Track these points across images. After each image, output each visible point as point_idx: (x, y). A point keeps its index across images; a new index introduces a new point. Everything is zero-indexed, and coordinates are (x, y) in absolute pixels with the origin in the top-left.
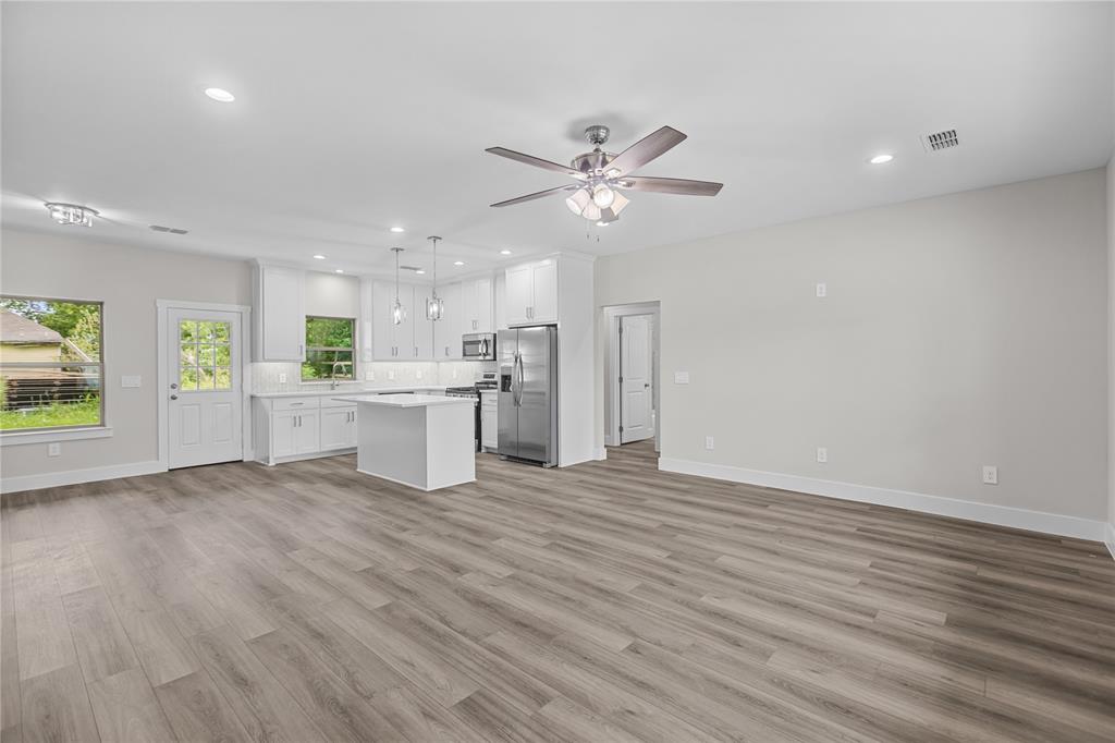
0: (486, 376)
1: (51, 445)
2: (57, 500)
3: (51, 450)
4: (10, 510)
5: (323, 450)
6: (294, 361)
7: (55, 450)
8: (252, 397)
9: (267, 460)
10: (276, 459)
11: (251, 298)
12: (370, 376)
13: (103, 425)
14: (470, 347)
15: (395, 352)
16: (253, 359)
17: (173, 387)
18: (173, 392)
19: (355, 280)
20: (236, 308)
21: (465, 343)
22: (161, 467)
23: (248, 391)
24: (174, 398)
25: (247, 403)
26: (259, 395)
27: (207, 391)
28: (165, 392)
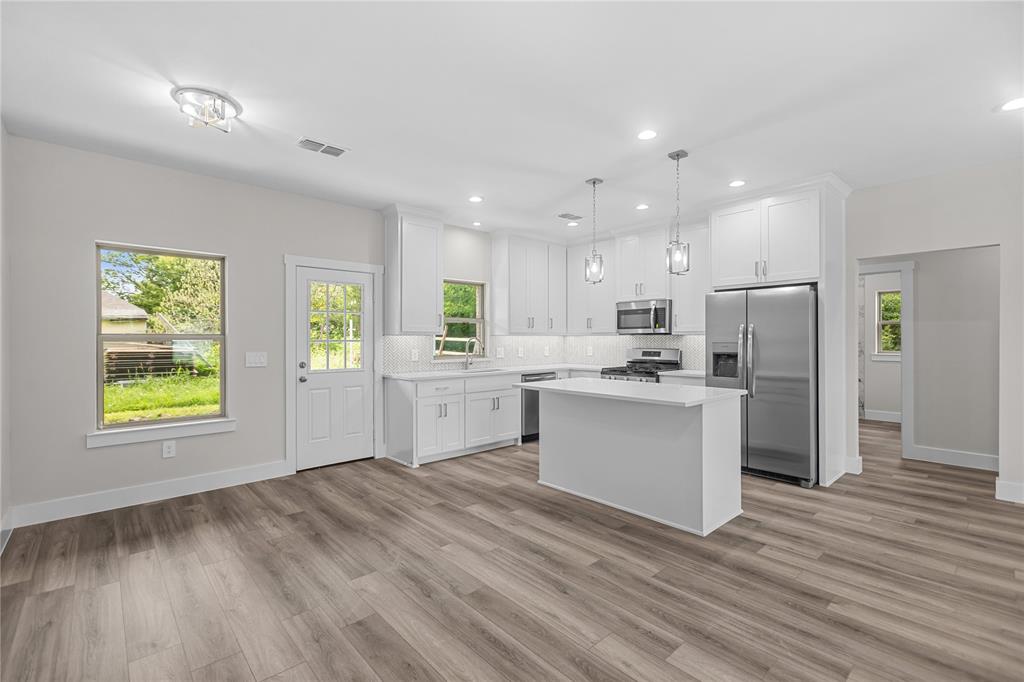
0: (645, 354)
1: (166, 444)
2: (178, 529)
3: (165, 449)
5: (468, 446)
6: (426, 334)
7: (170, 449)
8: (384, 378)
9: (409, 454)
10: (420, 459)
11: (385, 250)
12: (501, 353)
13: (223, 414)
14: (625, 318)
15: (531, 323)
16: (386, 332)
17: (302, 366)
18: (302, 373)
19: (487, 236)
20: (368, 268)
21: (620, 313)
22: (286, 470)
23: (380, 372)
24: (303, 380)
25: (379, 387)
26: (395, 376)
27: (337, 371)
28: (293, 373)
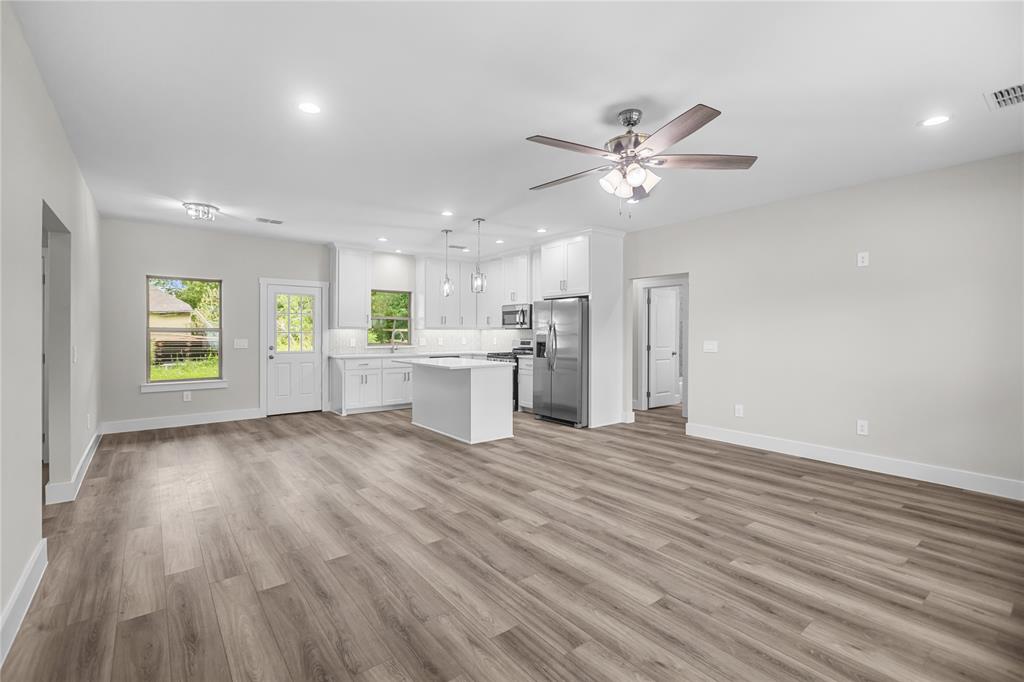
0: (523, 343)
1: (185, 393)
2: (189, 436)
3: (185, 396)
4: (157, 442)
5: (385, 404)
6: (362, 328)
7: (188, 396)
8: (329, 358)
9: (341, 411)
10: (347, 410)
11: (329, 275)
12: (423, 342)
13: (220, 378)
14: (508, 317)
15: (443, 320)
16: (330, 326)
17: (271, 348)
18: (271, 353)
19: (411, 258)
20: (318, 284)
21: (504, 313)
22: (261, 414)
23: (326, 353)
24: (271, 358)
25: (325, 363)
26: (334, 356)
27: (295, 353)
28: (265, 353)
